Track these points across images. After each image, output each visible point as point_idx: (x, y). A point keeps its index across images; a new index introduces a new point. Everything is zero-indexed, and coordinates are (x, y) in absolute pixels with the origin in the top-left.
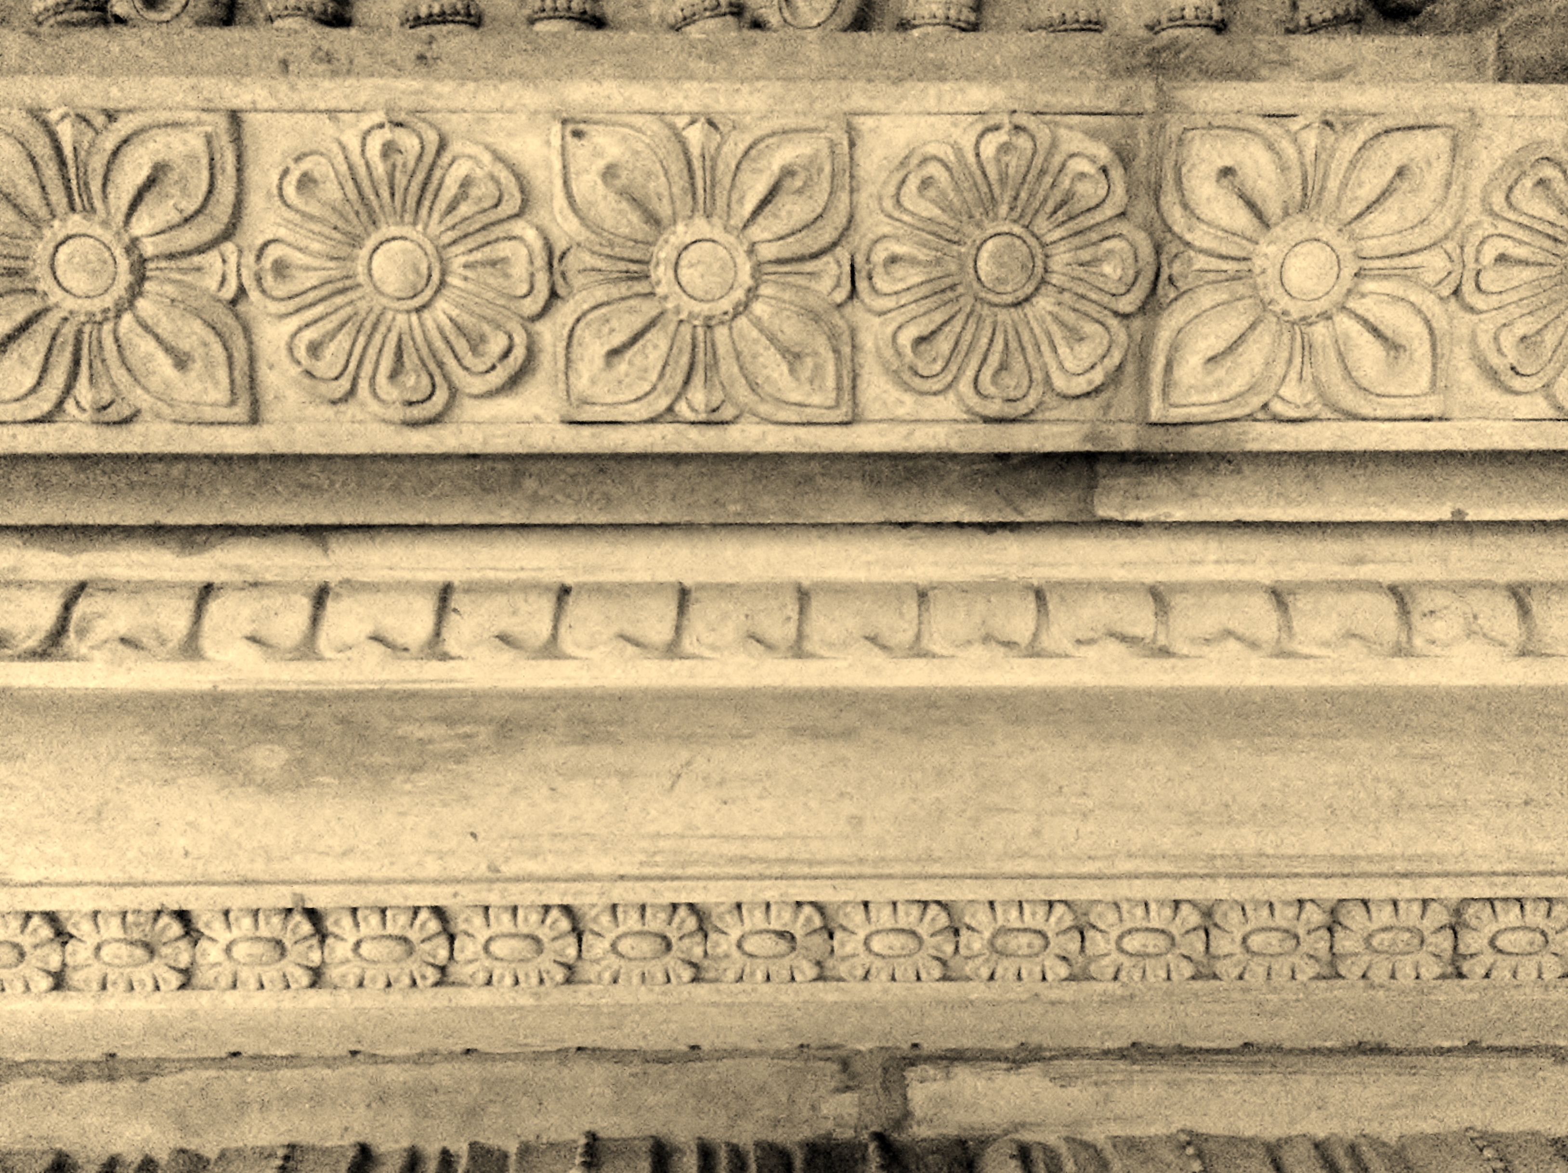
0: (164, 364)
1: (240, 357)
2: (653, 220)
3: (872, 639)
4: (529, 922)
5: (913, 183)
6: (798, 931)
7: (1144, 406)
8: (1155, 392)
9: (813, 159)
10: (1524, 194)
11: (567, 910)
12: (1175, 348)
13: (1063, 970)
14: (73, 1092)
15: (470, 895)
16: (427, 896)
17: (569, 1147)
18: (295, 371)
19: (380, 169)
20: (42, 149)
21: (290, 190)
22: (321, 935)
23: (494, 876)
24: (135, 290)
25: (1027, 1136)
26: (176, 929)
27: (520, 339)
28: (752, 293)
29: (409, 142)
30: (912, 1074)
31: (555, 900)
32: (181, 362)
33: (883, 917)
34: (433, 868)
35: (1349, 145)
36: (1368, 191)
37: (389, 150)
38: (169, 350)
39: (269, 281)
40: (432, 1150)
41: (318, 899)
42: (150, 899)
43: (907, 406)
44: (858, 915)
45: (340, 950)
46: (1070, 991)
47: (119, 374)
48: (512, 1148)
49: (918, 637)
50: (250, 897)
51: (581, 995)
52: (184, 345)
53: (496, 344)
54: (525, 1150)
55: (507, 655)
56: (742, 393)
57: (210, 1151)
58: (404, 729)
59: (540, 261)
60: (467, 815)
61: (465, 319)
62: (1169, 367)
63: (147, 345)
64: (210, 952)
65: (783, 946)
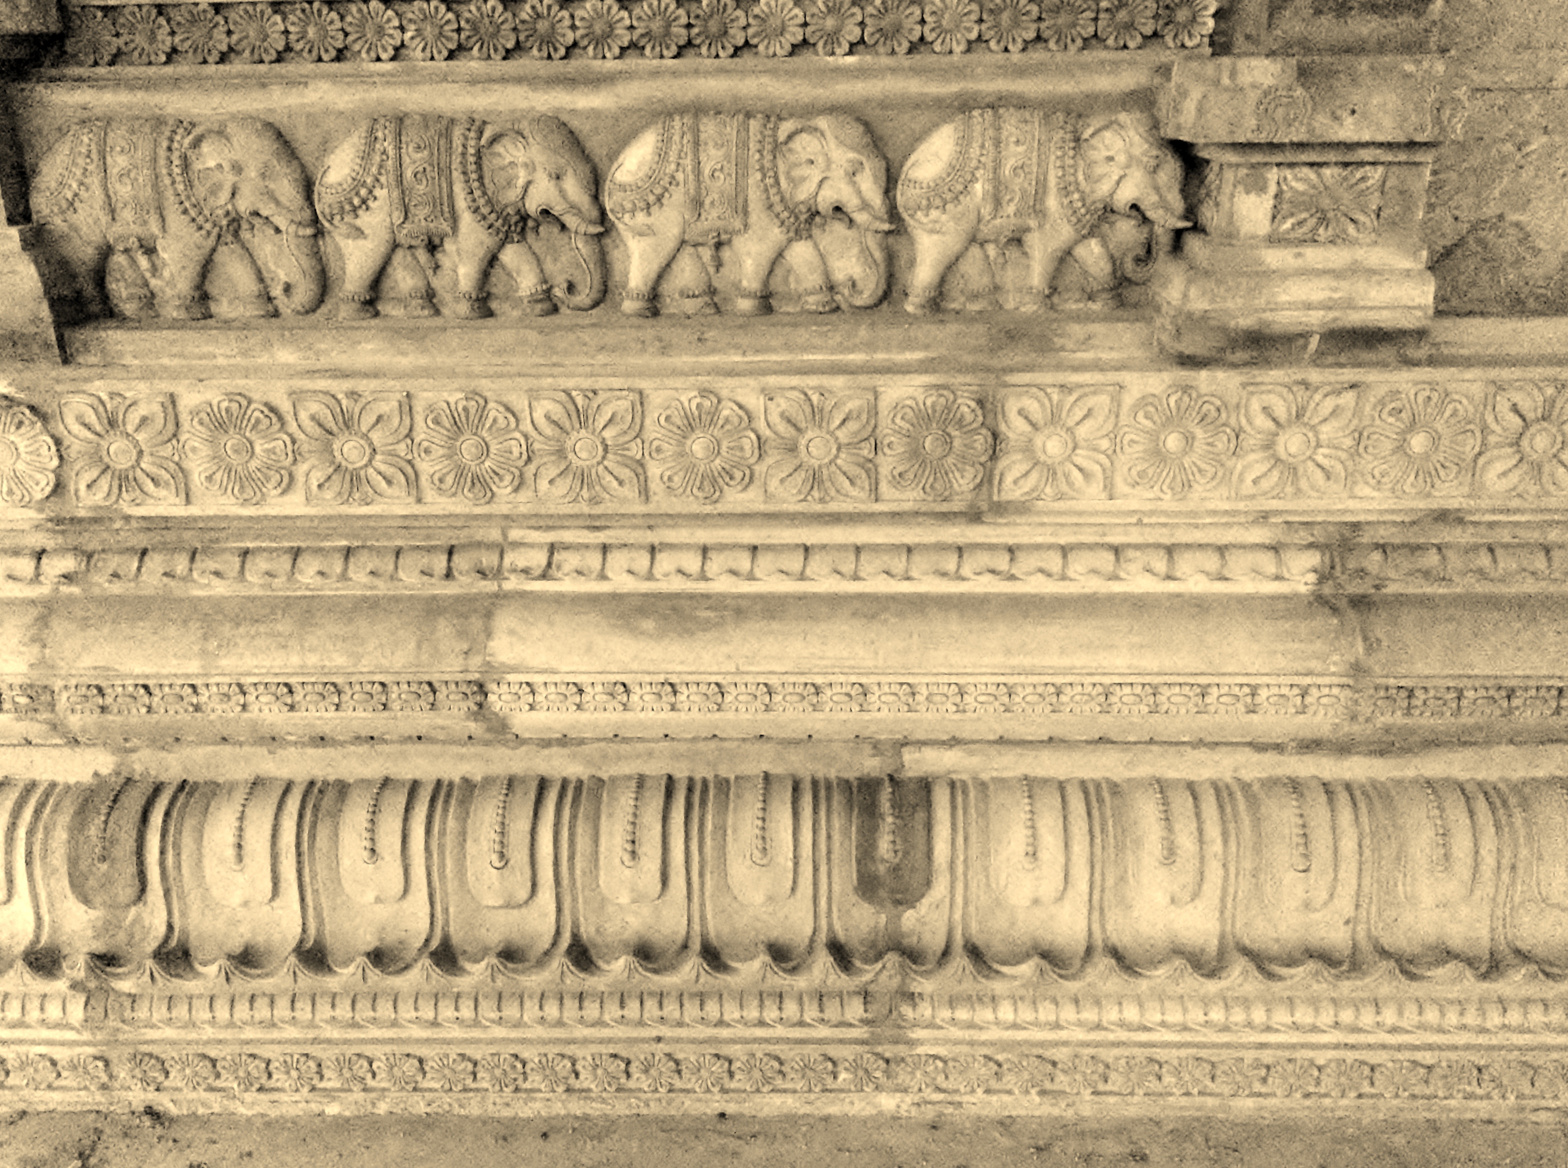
0: (615, 484)
1: (642, 478)
2: (798, 430)
3: (887, 573)
4: (752, 689)
5: (899, 416)
6: (853, 693)
7: (990, 496)
8: (995, 490)
9: (861, 407)
10: (1140, 417)
11: (766, 685)
12: (1002, 475)
13: (954, 708)
14: (546, 752)
15: (730, 679)
16: (714, 679)
17: (757, 776)
18: (663, 486)
19: (696, 413)
20: (571, 407)
21: (662, 420)
22: (675, 693)
23: (739, 672)
24: (604, 458)
25: (954, 776)
26: (622, 689)
27: (747, 472)
28: (837, 457)
29: (707, 403)
30: (905, 750)
31: (762, 680)
32: (621, 483)
33: (886, 689)
34: (715, 669)
35: (1072, 398)
36: (1077, 418)
37: (698, 406)
38: (617, 479)
39: (654, 454)
40: (698, 777)
41: (674, 679)
42: (613, 678)
43: (897, 495)
44: (876, 688)
45: (682, 698)
46: (958, 716)
47: (598, 488)
48: (732, 777)
49: (907, 571)
50: (648, 679)
51: (771, 715)
52: (622, 477)
53: (738, 475)
54: (737, 778)
55: (734, 578)
56: (833, 493)
57: (605, 777)
58: (698, 613)
59: (756, 445)
60: (725, 649)
61: (727, 467)
62: (1000, 483)
63: (609, 478)
64: (635, 698)
65: (847, 699)
